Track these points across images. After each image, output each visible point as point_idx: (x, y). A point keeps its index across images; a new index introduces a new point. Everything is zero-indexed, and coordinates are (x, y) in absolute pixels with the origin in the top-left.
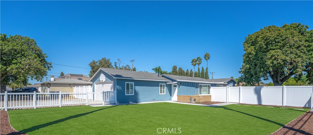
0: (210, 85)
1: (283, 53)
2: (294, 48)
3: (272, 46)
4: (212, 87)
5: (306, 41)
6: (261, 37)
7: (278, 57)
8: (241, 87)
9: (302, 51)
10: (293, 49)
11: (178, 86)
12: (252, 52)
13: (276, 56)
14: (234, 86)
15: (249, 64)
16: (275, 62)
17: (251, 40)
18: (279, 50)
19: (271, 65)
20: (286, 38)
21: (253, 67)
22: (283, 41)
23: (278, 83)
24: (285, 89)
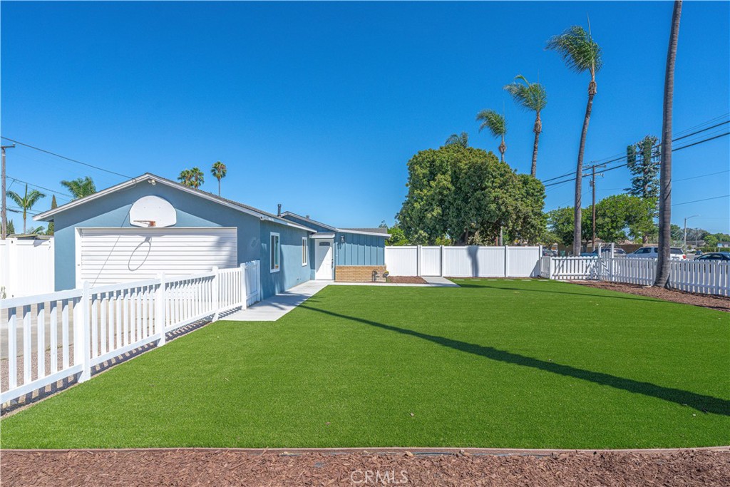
8: (444, 247)
11: (334, 244)
24: (508, 251)
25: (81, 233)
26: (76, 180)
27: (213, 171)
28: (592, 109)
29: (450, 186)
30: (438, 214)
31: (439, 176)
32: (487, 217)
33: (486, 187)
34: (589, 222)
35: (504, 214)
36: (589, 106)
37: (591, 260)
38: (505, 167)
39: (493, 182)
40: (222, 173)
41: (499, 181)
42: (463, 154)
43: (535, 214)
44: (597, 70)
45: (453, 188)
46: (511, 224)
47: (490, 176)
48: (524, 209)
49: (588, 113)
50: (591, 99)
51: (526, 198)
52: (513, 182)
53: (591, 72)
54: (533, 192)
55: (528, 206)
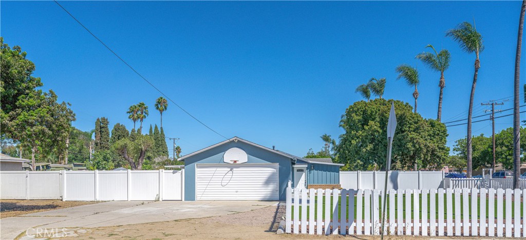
11: (306, 171)
24: (421, 175)
25: (198, 167)
27: (157, 105)
28: (478, 78)
29: (379, 129)
30: (371, 149)
31: (371, 123)
32: (406, 152)
33: (405, 131)
34: (490, 150)
35: (418, 149)
36: (475, 75)
37: (478, 180)
38: (417, 117)
39: (409, 127)
41: (414, 127)
42: (388, 107)
43: (440, 148)
44: (480, 51)
45: (381, 131)
46: (422, 156)
47: (407, 123)
48: (431, 145)
49: (475, 80)
50: (476, 71)
51: (433, 136)
52: (423, 127)
53: (476, 53)
54: (438, 132)
55: (435, 143)
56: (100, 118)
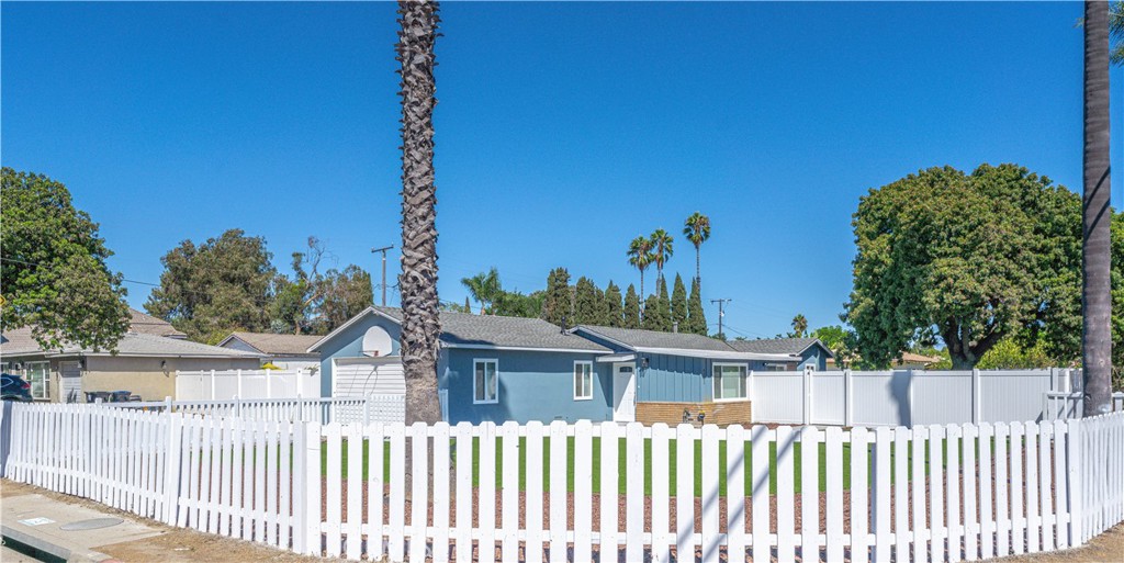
0: (746, 365)
1: (971, 272)
2: (1000, 255)
3: (939, 245)
4: (752, 373)
5: (1037, 231)
6: (908, 209)
7: (956, 284)
8: (850, 372)
9: (1025, 263)
10: (997, 259)
11: (636, 371)
12: (883, 257)
13: (951, 280)
14: (823, 367)
15: (873, 295)
16: (948, 298)
17: (878, 209)
18: (959, 261)
19: (938, 306)
20: (980, 223)
21: (885, 307)
22: (971, 230)
23: (965, 358)
24: (979, 380)
25: (337, 364)
26: (477, 275)
27: (687, 231)
40: (702, 233)
56: (555, 270)
